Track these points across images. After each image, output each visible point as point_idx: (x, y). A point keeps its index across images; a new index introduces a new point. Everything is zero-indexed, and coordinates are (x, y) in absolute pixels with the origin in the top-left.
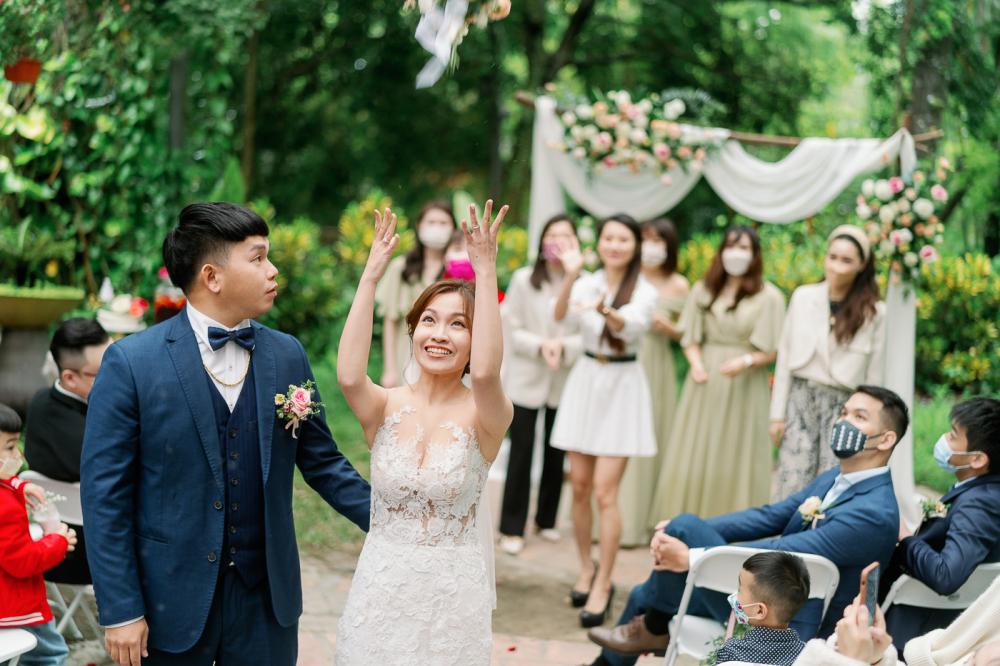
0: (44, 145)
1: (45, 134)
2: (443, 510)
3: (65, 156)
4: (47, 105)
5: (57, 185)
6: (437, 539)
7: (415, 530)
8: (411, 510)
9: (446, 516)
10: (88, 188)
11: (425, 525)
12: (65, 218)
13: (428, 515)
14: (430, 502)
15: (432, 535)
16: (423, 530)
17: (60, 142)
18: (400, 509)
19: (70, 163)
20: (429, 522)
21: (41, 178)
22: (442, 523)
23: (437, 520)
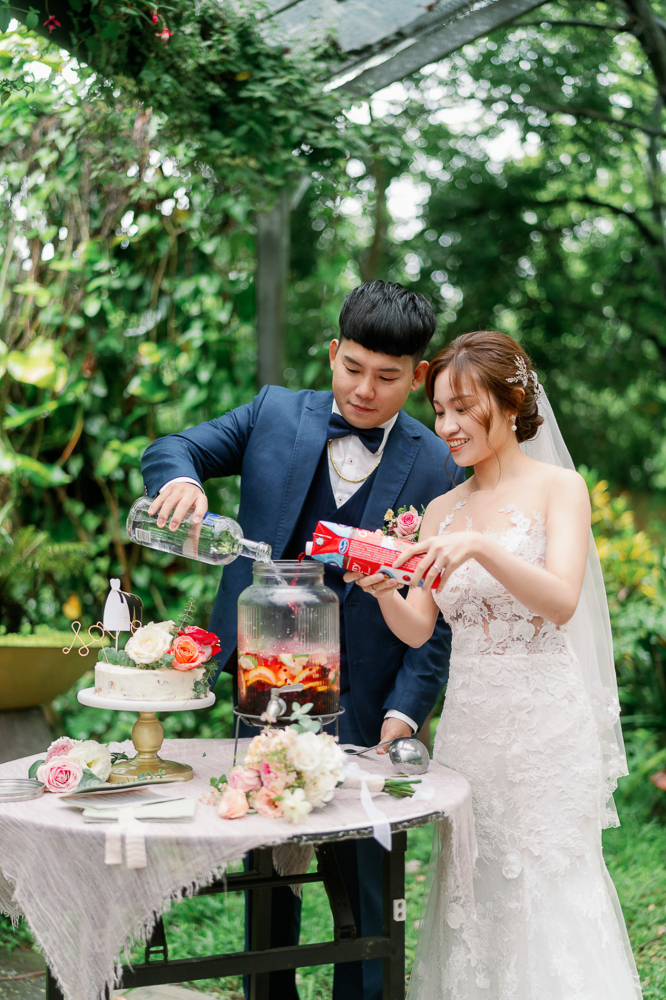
0: (55, 396)
1: (54, 378)
2: (503, 610)
3: (88, 415)
4: (59, 331)
5: (76, 466)
6: (503, 645)
7: (477, 638)
8: (468, 614)
9: (508, 616)
10: (126, 466)
11: (486, 631)
12: (92, 522)
13: (487, 618)
14: (484, 602)
15: (496, 642)
16: (485, 637)
17: (79, 392)
18: (459, 616)
19: (96, 426)
20: (490, 626)
21: (50, 457)
22: (506, 626)
23: (499, 622)
